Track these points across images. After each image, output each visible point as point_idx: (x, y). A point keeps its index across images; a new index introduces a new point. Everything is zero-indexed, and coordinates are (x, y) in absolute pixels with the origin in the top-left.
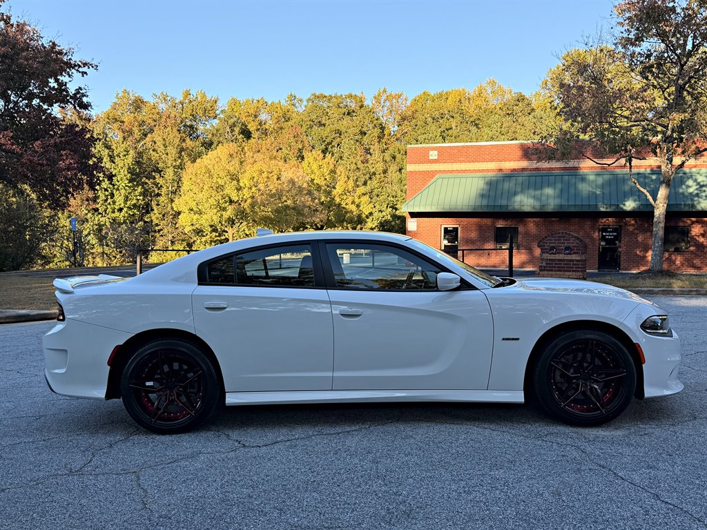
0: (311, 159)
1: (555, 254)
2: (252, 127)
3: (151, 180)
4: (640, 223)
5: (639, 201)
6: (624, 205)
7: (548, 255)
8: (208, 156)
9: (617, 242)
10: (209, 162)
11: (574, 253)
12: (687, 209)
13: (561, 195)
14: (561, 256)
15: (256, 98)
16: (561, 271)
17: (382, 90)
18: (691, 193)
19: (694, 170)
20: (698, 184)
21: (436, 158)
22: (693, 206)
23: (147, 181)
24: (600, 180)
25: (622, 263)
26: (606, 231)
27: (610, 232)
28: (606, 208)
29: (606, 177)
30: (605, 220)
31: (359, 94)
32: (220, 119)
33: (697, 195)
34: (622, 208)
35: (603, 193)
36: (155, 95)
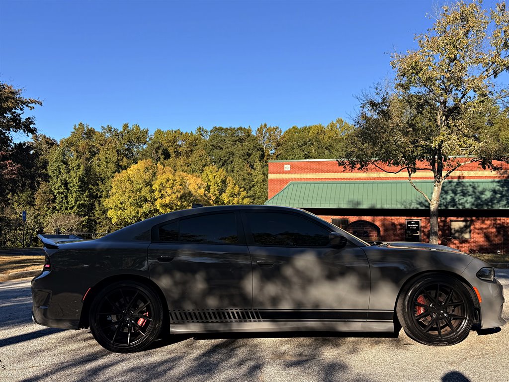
0: (208, 172)
2: (171, 150)
3: (96, 187)
8: (131, 168)
9: (418, 232)
10: (131, 172)
15: (174, 130)
17: (263, 125)
21: (289, 169)
23: (92, 187)
26: (410, 223)
27: (413, 224)
31: (247, 127)
32: (148, 144)
36: (103, 127)
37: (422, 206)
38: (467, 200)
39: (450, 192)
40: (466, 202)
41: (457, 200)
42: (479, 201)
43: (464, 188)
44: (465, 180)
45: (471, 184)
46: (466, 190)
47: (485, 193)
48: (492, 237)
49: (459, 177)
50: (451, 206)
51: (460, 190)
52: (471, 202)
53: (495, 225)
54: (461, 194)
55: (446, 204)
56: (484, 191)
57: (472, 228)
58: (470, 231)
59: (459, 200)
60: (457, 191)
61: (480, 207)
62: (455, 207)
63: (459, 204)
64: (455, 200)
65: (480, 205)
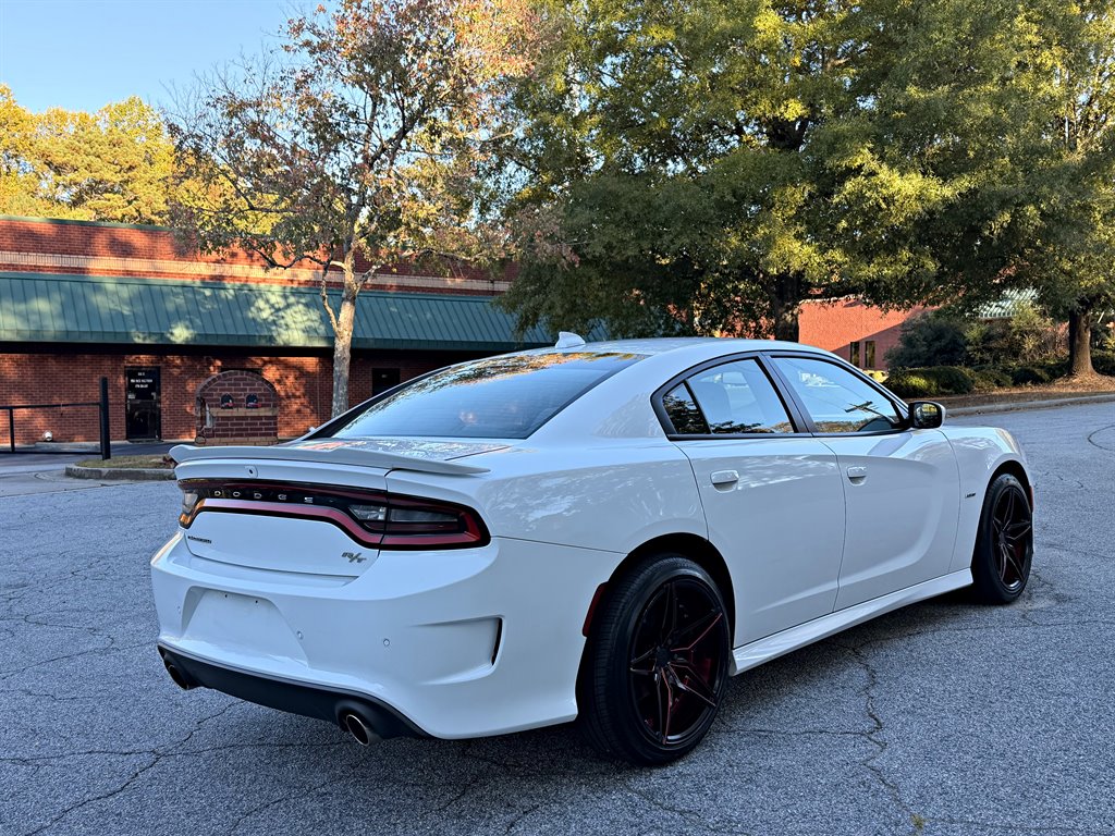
1: (231, 408)
4: (189, 363)
5: (193, 328)
6: (172, 334)
7: (218, 409)
9: (154, 394)
11: (263, 406)
12: (263, 343)
13: (63, 315)
14: (241, 412)
16: (241, 435)
18: (265, 320)
19: (262, 285)
20: (272, 306)
22: (271, 338)
24: (125, 292)
25: (164, 427)
26: (137, 377)
27: (141, 378)
28: (144, 339)
29: (135, 288)
30: (134, 357)
33: (274, 322)
34: (169, 339)
35: (134, 314)
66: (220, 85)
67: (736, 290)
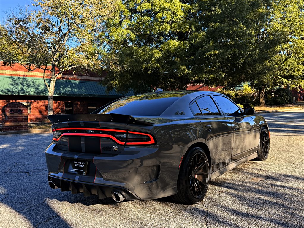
1: (13, 113)
7: (9, 114)
11: (23, 113)
14: (16, 115)
16: (16, 122)
37: (3, 93)
38: (31, 90)
39: (20, 84)
40: (30, 91)
41: (25, 89)
42: (38, 91)
43: (28, 82)
44: (27, 77)
45: (31, 80)
46: (29, 83)
47: (40, 86)
48: (43, 112)
49: (24, 75)
50: (22, 93)
51: (26, 84)
52: (33, 91)
53: (44, 105)
54: (27, 86)
55: (19, 92)
56: (40, 85)
57: (31, 106)
58: (30, 109)
59: (26, 89)
60: (24, 84)
61: (38, 94)
62: (24, 94)
63: (27, 92)
64: (23, 89)
65: (39, 93)
66: (12, 15)
67: (169, 81)
